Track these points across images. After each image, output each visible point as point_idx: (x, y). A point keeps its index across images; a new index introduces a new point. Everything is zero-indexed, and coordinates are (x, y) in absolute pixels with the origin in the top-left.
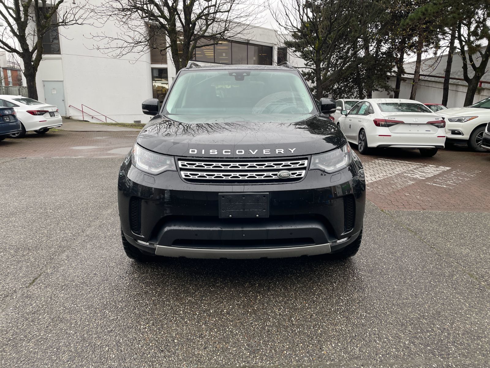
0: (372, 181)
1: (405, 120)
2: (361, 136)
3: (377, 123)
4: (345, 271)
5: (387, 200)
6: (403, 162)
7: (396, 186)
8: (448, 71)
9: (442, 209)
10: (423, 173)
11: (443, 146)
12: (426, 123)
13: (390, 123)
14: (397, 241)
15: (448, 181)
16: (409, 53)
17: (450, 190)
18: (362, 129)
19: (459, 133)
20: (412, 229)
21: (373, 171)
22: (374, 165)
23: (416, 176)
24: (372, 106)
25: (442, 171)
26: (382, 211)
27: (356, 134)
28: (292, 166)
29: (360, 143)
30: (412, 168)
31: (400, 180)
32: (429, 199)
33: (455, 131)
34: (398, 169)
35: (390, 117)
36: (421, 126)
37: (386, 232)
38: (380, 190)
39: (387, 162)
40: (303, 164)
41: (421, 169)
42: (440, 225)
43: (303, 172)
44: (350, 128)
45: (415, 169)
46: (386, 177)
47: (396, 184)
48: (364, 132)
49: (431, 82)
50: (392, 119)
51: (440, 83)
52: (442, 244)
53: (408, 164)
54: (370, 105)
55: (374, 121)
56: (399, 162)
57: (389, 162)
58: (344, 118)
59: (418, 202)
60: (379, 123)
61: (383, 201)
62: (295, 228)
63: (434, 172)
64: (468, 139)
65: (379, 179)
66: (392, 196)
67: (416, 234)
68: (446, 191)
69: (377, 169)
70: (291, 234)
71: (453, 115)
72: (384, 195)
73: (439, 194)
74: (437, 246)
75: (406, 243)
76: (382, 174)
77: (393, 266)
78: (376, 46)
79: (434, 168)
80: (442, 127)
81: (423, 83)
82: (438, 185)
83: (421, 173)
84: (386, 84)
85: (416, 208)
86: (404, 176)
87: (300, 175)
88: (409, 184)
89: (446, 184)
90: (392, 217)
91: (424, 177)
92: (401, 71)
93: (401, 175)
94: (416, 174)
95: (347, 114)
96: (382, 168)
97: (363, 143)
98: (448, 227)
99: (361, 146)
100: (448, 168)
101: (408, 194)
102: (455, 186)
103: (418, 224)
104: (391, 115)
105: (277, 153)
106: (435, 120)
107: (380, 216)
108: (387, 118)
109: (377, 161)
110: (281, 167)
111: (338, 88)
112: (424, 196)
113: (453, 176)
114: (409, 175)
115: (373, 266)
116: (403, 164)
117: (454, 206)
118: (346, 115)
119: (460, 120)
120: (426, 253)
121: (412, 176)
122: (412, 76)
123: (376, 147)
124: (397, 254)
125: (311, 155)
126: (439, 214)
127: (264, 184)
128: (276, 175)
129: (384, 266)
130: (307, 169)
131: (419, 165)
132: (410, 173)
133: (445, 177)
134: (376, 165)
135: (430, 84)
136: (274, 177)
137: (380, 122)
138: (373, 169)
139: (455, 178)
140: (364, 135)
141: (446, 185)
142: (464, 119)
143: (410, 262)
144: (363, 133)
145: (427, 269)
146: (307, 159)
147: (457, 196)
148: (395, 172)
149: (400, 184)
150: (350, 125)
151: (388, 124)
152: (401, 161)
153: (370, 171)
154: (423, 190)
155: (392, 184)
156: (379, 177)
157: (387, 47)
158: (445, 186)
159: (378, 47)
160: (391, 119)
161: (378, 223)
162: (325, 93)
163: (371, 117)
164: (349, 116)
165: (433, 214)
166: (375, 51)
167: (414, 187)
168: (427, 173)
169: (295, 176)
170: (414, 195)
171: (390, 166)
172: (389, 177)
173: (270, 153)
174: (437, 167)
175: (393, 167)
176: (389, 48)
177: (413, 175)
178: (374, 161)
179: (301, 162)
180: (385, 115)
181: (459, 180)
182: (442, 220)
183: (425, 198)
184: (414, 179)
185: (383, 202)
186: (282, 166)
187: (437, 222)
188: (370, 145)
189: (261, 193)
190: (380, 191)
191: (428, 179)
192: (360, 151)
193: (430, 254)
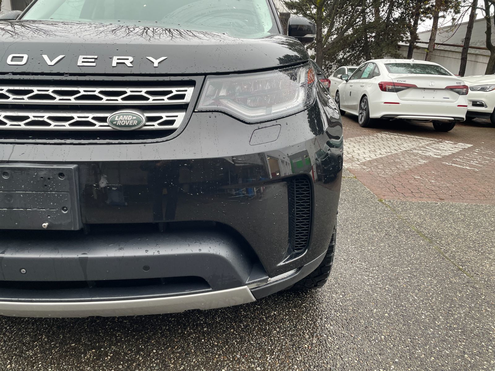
0: (371, 159)
1: (419, 84)
2: (363, 104)
3: (383, 87)
4: (300, 320)
5: (388, 185)
6: (413, 136)
7: (402, 165)
8: (467, 38)
9: (467, 199)
10: (438, 150)
11: (463, 118)
12: (444, 87)
13: (400, 87)
14: (400, 254)
15: (472, 161)
16: (424, 18)
17: (476, 172)
18: (364, 95)
19: (482, 105)
20: (426, 232)
21: (373, 147)
22: (376, 140)
23: (429, 153)
24: (378, 67)
25: (462, 148)
26: (381, 201)
27: (356, 103)
28: (151, 100)
29: (361, 114)
30: (423, 144)
31: (408, 157)
32: (448, 185)
33: (477, 102)
34: (405, 145)
35: (399, 80)
36: (438, 91)
37: (384, 236)
38: (380, 170)
39: (392, 136)
40: (182, 97)
41: (435, 145)
42: (468, 225)
43: (180, 117)
44: (350, 95)
45: (427, 145)
46: (390, 154)
47: (403, 163)
48: (367, 100)
49: (447, 52)
50: (402, 82)
51: (457, 53)
52: (477, 263)
53: (419, 140)
54: (376, 66)
55: (379, 84)
56: (407, 137)
57: (395, 136)
58: (344, 85)
59: (433, 188)
60: (386, 88)
61: (383, 186)
62: (156, 254)
63: (452, 150)
64: (492, 112)
65: (381, 156)
66: (396, 179)
67: (431, 242)
68: (472, 174)
69: (379, 144)
70: (146, 268)
71: (475, 83)
72: (384, 178)
73: (462, 178)
74: (468, 266)
75: (415, 259)
76: (385, 150)
77: (391, 310)
78: (388, 11)
79: (451, 145)
80: (463, 94)
81: (438, 53)
82: (459, 166)
83: (435, 151)
84: (396, 52)
85: (430, 198)
86: (413, 154)
87: (172, 122)
88: (420, 163)
89: (469, 164)
90: (395, 210)
91: (439, 155)
92: (415, 37)
93: (409, 152)
94: (429, 152)
95: (348, 79)
96: (385, 143)
97: (364, 113)
98: (482, 229)
99: (362, 116)
100: (470, 146)
101: (419, 177)
102: (481, 167)
103: (435, 224)
104: (402, 76)
105: (114, 64)
106: (456, 85)
107: (377, 209)
108: (395, 81)
109: (379, 134)
110: (119, 100)
111: (343, 58)
112: (441, 181)
113: (477, 155)
114: (420, 152)
115: (354, 310)
116: (412, 139)
117: (484, 195)
118: (347, 81)
119: (483, 89)
120: (451, 282)
121: (423, 154)
122: (426, 46)
123: (380, 117)
124: (399, 283)
125: (206, 75)
126: (465, 209)
127: (68, 141)
128: (104, 120)
129: (375, 310)
130: (190, 108)
131: (432, 141)
132: (421, 150)
133: (467, 156)
134: (378, 140)
135: (446, 54)
136: (98, 126)
137: (387, 86)
138: (374, 144)
139: (480, 158)
140: (367, 103)
141: (470, 167)
142: (488, 87)
143: (423, 301)
144: (365, 100)
145: (454, 319)
146: (192, 83)
147: (486, 181)
148: (402, 148)
149: (408, 164)
150: (351, 92)
151: (396, 88)
152: (409, 136)
153: (370, 146)
154: (439, 171)
155: (397, 163)
156: (381, 154)
157: (400, 12)
158: (468, 168)
159: (390, 12)
160: (400, 82)
161: (372, 221)
162: (329, 63)
163: (377, 80)
164: (350, 81)
165: (456, 207)
166: (386, 16)
167: (426, 168)
168: (443, 150)
169: (156, 126)
170: (427, 178)
171: (395, 141)
172: (393, 154)
173: (94, 64)
174: (455, 144)
175: (400, 142)
176: (402, 13)
177: (425, 152)
178: (376, 135)
179: (175, 91)
180: (393, 77)
181: (485, 160)
182: (471, 218)
183: (442, 182)
184: (427, 158)
185: (382, 188)
186: (123, 99)
187: (463, 221)
188: (373, 115)
189: (55, 166)
190: (380, 172)
191: (445, 158)
192: (361, 123)
193: (458, 283)
